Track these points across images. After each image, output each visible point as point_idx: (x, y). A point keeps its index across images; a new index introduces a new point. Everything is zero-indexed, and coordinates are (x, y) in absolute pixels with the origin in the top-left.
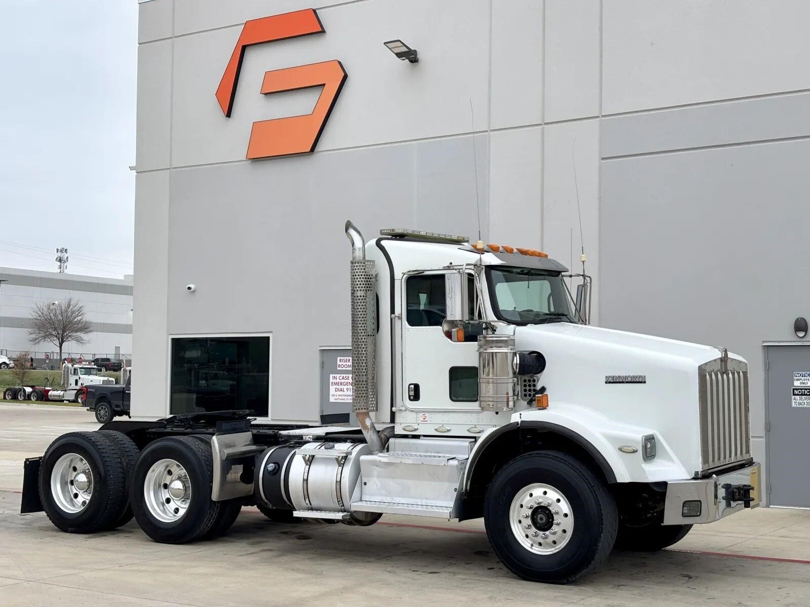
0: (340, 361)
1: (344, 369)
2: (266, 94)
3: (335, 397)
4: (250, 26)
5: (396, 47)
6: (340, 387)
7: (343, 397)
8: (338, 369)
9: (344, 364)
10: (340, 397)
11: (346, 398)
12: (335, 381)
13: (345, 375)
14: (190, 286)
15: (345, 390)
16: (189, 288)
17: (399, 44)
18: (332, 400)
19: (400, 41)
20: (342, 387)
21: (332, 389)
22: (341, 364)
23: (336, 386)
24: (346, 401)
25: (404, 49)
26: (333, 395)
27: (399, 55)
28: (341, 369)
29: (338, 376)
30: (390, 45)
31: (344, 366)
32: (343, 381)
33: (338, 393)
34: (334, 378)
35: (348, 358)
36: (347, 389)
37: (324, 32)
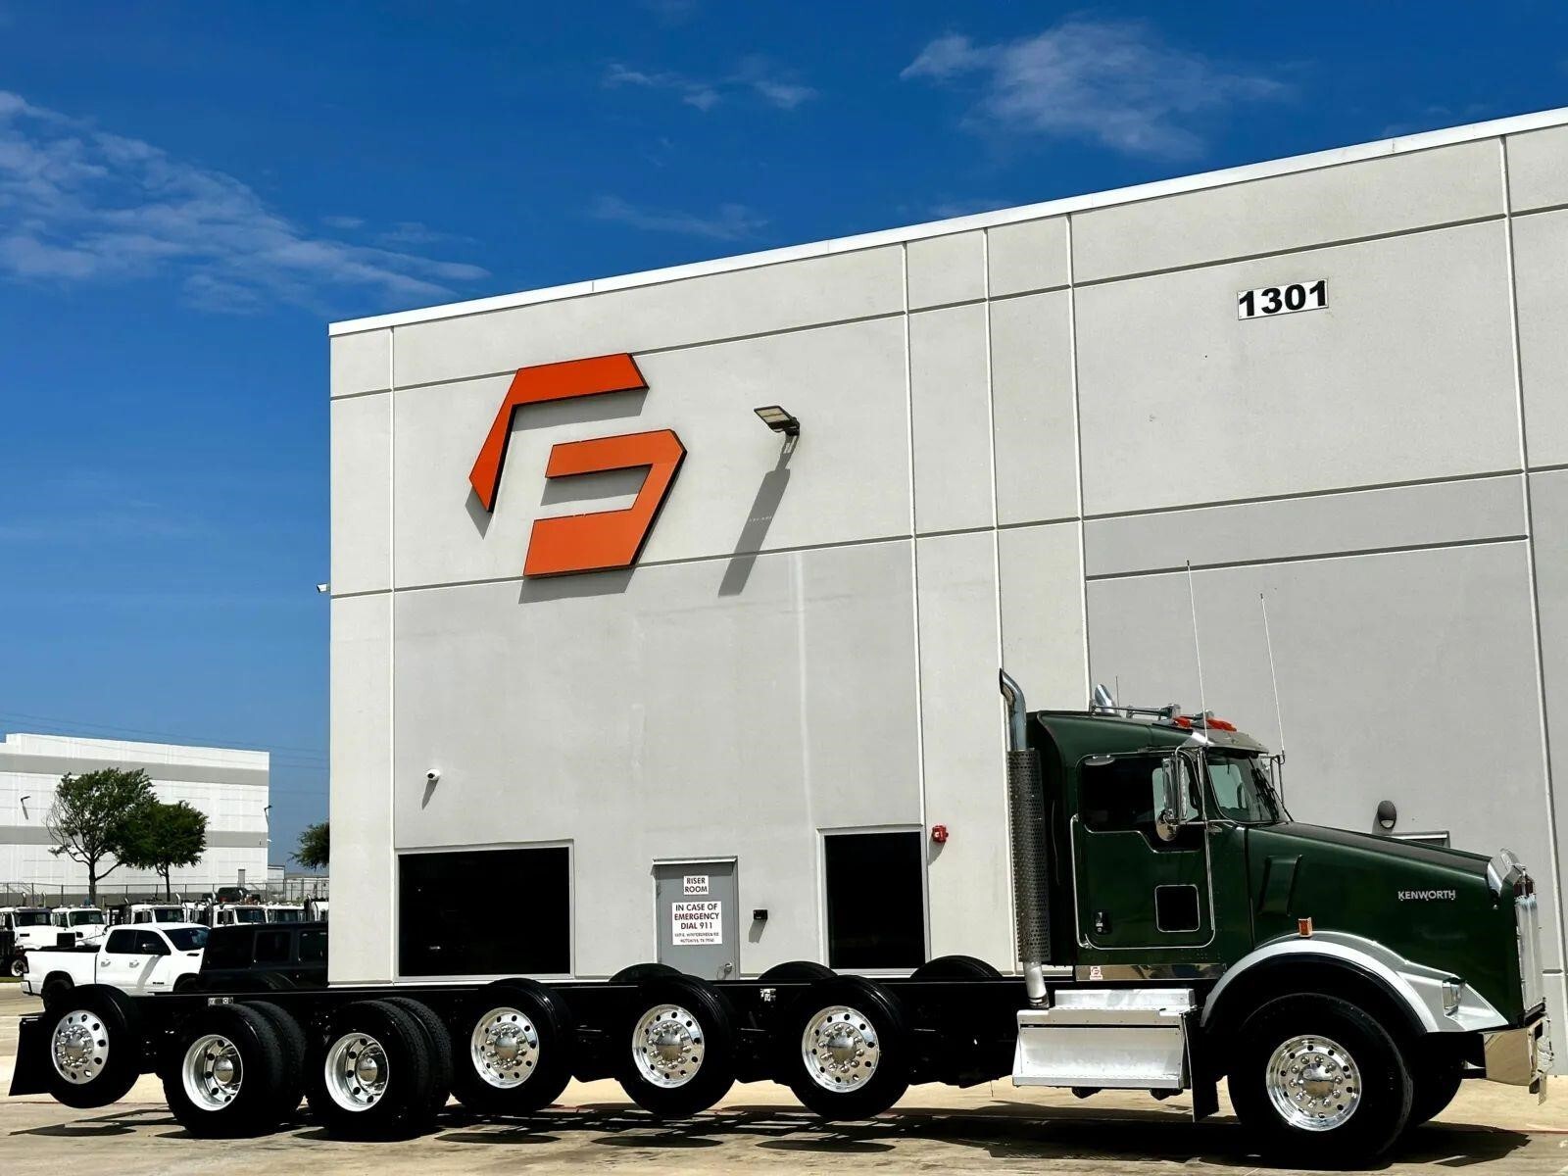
0: (688, 881)
1: (695, 893)
2: (551, 478)
3: (683, 938)
4: (524, 376)
5: (772, 416)
6: (689, 922)
7: (695, 937)
8: (685, 893)
9: (695, 886)
10: (691, 938)
11: (699, 938)
12: (681, 912)
13: (696, 904)
14: (429, 772)
15: (698, 925)
16: (431, 776)
17: (777, 411)
18: (676, 941)
19: (779, 407)
20: (693, 921)
21: (676, 925)
22: (689, 886)
23: (685, 922)
24: (700, 943)
25: (784, 418)
26: (678, 935)
27: (774, 426)
28: (690, 893)
29: (685, 904)
30: (762, 413)
31: (695, 889)
32: (694, 912)
33: (686, 931)
34: (679, 908)
35: (701, 877)
36: (702, 925)
37: (645, 388)
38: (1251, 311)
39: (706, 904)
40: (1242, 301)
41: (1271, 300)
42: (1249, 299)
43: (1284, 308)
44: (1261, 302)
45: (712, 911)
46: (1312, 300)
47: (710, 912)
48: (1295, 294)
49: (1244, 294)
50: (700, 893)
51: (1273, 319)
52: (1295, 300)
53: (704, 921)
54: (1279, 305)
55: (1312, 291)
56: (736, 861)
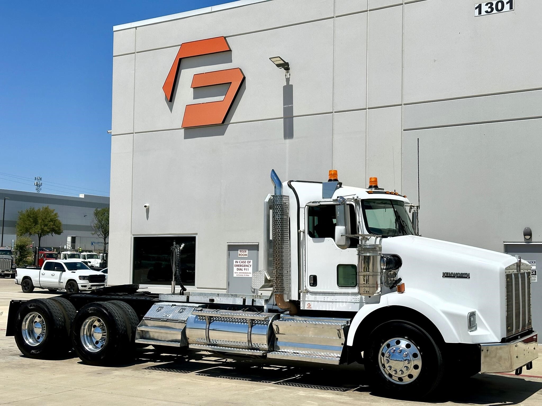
0: (240, 252)
1: (243, 256)
2: (193, 88)
3: (238, 274)
4: (184, 46)
5: (277, 61)
6: (240, 268)
7: (242, 274)
8: (239, 256)
9: (243, 253)
10: (240, 274)
12: (237, 264)
13: (243, 261)
15: (243, 269)
16: (145, 206)
17: (279, 59)
18: (235, 275)
19: (279, 57)
21: (235, 269)
23: (238, 268)
24: (244, 276)
25: (282, 62)
26: (236, 273)
27: (278, 65)
29: (239, 261)
30: (273, 60)
32: (242, 264)
33: (239, 271)
34: (236, 262)
35: (245, 250)
36: (245, 269)
37: (230, 50)
38: (480, 13)
39: (247, 261)
40: (476, 8)
41: (489, 8)
42: (479, 7)
43: (495, 11)
44: (485, 8)
45: (249, 264)
46: (507, 7)
47: (248, 264)
48: (500, 5)
49: (477, 5)
50: (245, 256)
51: (490, 16)
52: (500, 7)
53: (246, 268)
54: (492, 10)
55: (507, 3)
56: (259, 244)
